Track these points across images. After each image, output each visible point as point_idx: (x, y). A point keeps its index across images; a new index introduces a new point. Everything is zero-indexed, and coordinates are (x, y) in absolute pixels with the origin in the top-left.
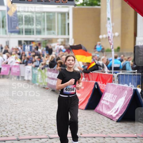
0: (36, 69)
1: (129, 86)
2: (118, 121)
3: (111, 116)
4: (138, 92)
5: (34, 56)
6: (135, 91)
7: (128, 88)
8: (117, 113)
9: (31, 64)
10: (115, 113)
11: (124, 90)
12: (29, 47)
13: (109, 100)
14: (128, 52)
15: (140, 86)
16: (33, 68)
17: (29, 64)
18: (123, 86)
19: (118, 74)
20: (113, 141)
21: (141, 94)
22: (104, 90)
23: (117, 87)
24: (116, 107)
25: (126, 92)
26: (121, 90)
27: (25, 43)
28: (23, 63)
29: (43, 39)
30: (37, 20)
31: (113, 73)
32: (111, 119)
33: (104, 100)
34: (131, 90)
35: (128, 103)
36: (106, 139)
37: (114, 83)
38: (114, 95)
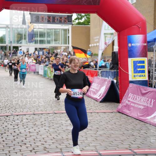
0: (46, 67)
1: (109, 78)
2: (101, 102)
3: (97, 98)
4: (114, 83)
5: (45, 58)
6: (113, 82)
7: (108, 80)
8: (100, 96)
9: (43, 64)
10: (99, 96)
11: (105, 81)
12: (42, 52)
13: (95, 88)
14: (109, 56)
15: (116, 78)
16: (44, 66)
17: (42, 64)
18: (104, 79)
19: (101, 70)
20: (97, 115)
21: (116, 84)
22: (92, 81)
23: (100, 79)
24: (100, 93)
25: (106, 82)
26: (103, 81)
27: (40, 50)
28: (38, 63)
29: (52, 47)
30: (47, 34)
31: (98, 70)
32: (96, 101)
33: (92, 88)
34: (110, 81)
35: (108, 90)
36: (93, 114)
37: (98, 77)
38: (99, 84)
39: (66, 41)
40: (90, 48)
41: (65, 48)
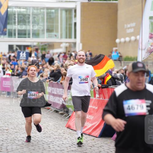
17: (24, 76)
29: (42, 43)
39: (70, 32)
40: (116, 47)
41: (67, 45)
